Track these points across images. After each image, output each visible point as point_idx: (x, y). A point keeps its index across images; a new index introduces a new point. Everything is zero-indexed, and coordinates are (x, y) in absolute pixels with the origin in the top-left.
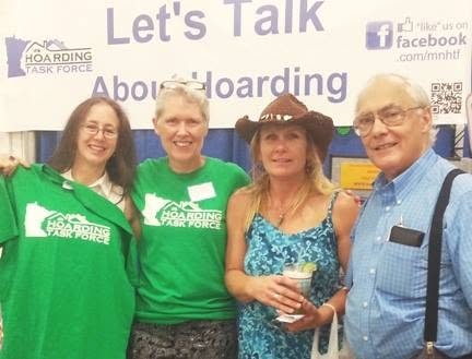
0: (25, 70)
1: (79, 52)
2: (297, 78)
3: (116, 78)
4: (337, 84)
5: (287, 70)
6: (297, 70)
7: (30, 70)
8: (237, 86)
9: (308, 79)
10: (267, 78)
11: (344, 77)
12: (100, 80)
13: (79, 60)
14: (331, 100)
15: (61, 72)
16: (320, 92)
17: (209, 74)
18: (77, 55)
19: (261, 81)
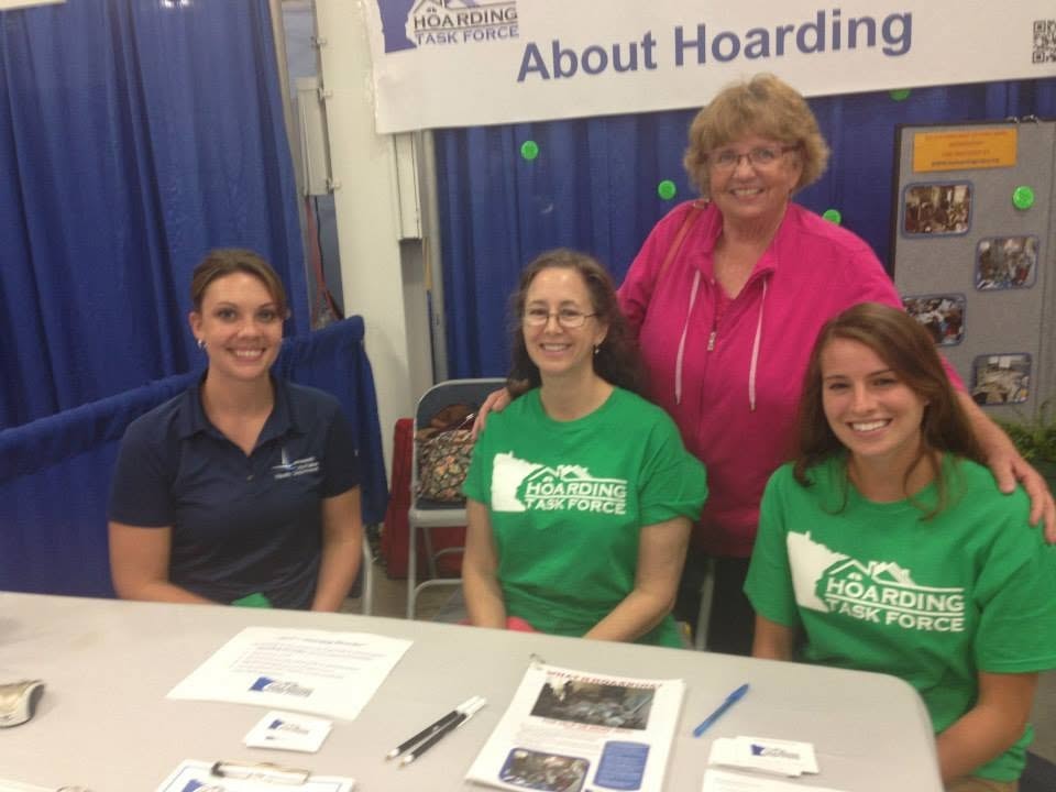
0: (415, 40)
1: (498, 11)
2: (837, 26)
3: (556, 45)
4: (897, 29)
5: (821, 16)
6: (837, 13)
7: (424, 40)
8: (744, 43)
9: (853, 25)
10: (790, 28)
11: (907, 20)
12: (532, 49)
13: (496, 21)
14: (888, 52)
15: (471, 40)
16: (871, 41)
17: (702, 30)
18: (493, 13)
19: (781, 33)
